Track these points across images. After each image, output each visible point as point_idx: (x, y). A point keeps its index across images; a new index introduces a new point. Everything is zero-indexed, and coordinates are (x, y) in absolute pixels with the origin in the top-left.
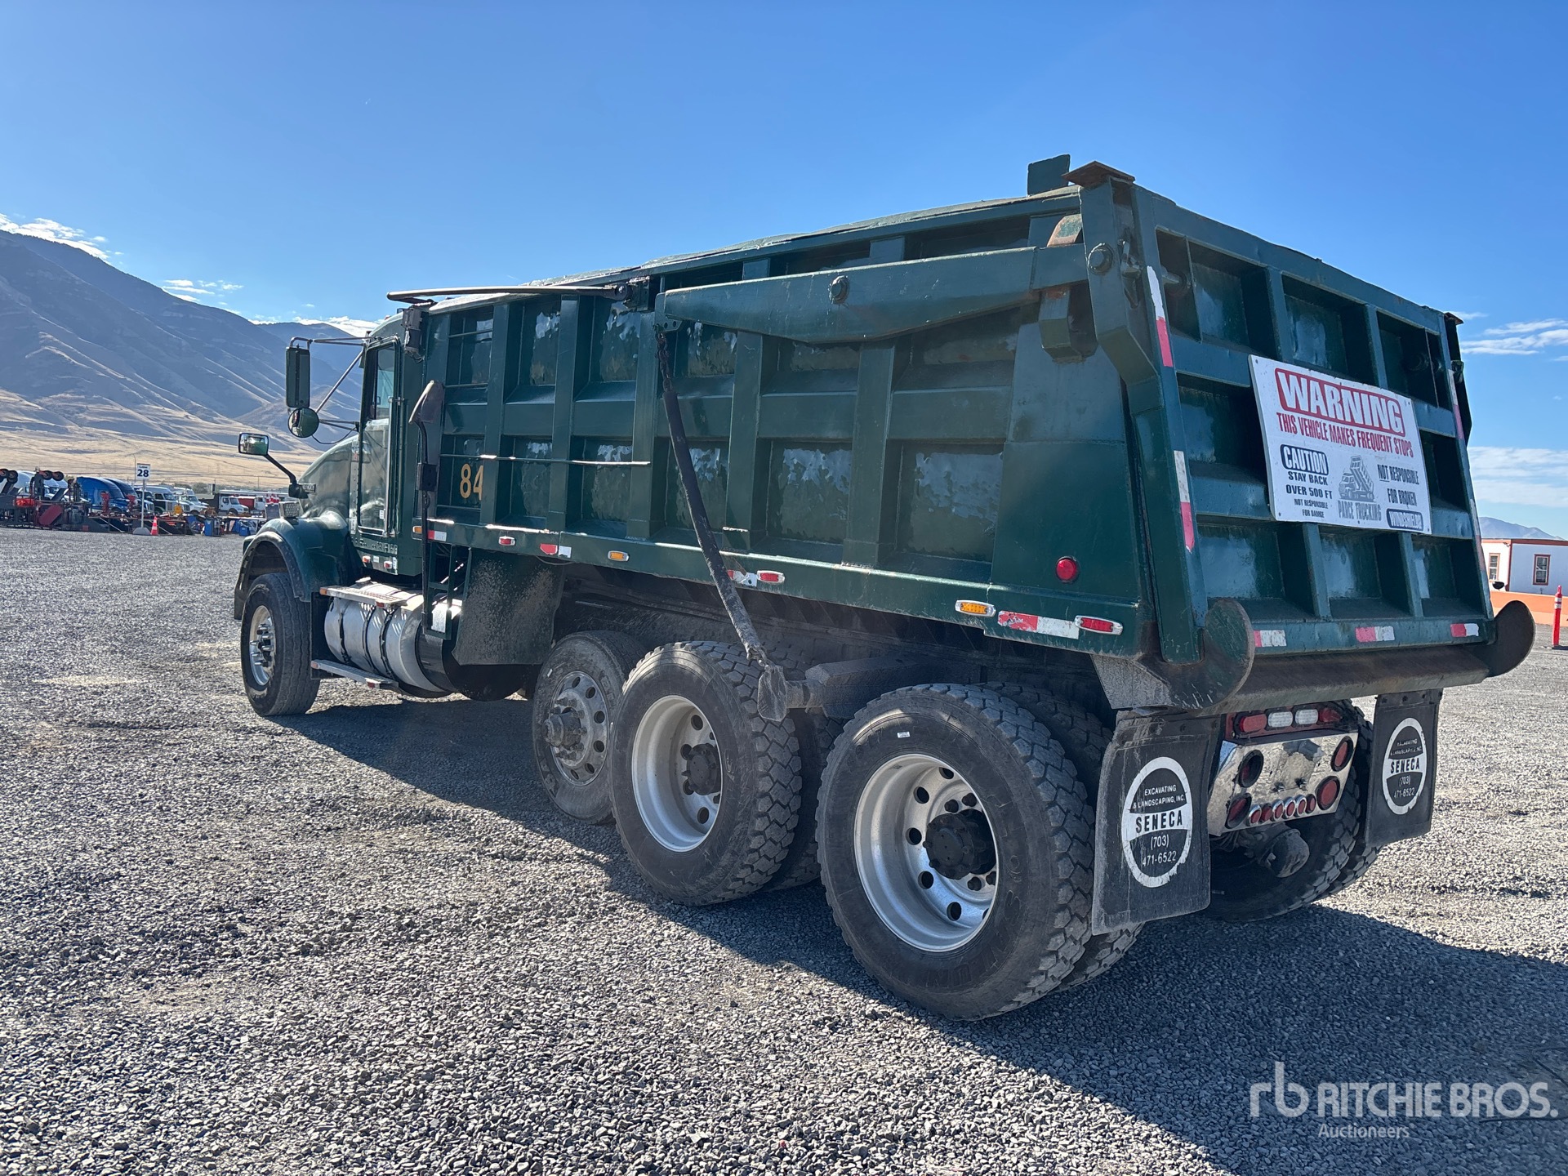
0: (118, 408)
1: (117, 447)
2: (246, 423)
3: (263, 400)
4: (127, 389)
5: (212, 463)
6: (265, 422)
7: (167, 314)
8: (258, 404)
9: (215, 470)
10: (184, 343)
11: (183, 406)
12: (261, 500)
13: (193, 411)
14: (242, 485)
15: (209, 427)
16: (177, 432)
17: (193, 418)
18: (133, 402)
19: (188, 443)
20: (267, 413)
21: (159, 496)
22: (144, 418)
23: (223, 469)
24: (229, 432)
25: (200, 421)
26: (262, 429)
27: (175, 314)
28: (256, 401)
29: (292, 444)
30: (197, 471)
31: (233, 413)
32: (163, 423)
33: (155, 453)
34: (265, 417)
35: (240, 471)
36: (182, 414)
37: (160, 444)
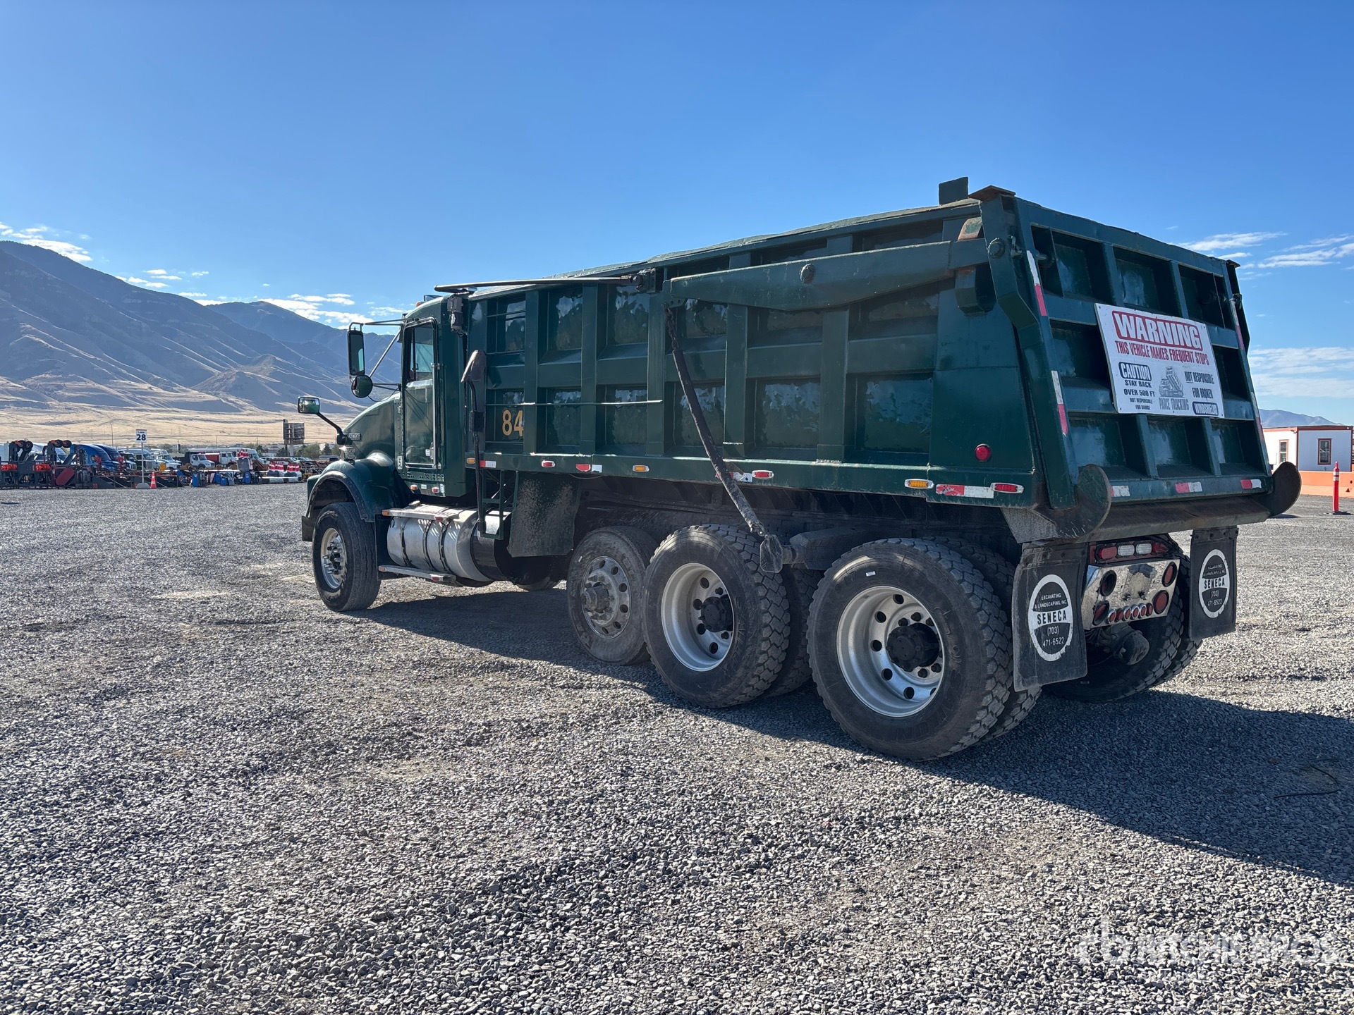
0: (91, 384)
1: (95, 418)
2: (201, 391)
3: (214, 371)
4: (97, 367)
5: (174, 427)
6: (217, 389)
7: (128, 301)
8: (210, 374)
9: (177, 432)
10: (144, 325)
11: (146, 379)
12: (224, 455)
13: (155, 383)
14: (201, 444)
15: (170, 396)
16: (142, 401)
17: (155, 389)
18: (104, 379)
19: (152, 411)
20: (218, 381)
21: (139, 457)
22: (113, 392)
23: (184, 431)
24: (187, 400)
25: (162, 391)
26: (215, 395)
27: (134, 301)
28: (208, 371)
29: (241, 406)
30: (162, 434)
31: (190, 383)
32: (130, 394)
33: (125, 421)
34: (217, 385)
35: (199, 432)
36: (145, 386)
37: (129, 413)
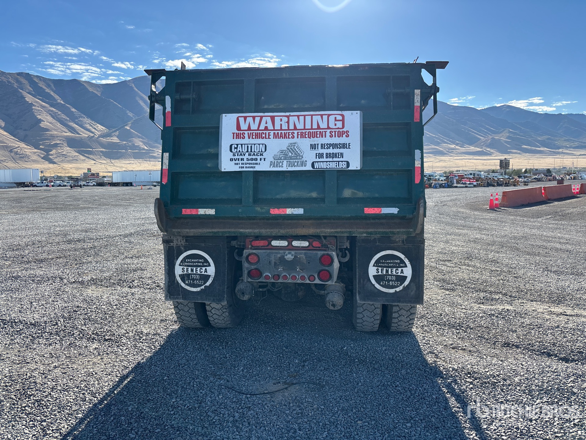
0: (433, 147)
1: (433, 160)
2: (475, 147)
3: (481, 138)
4: (436, 140)
5: (463, 162)
6: (482, 146)
7: (449, 112)
8: (479, 139)
9: (464, 165)
10: (454, 121)
11: (454, 143)
13: (457, 145)
14: (473, 169)
15: (463, 150)
16: (452, 152)
17: (457, 147)
18: (438, 144)
19: (455, 156)
20: (483, 142)
22: (441, 149)
23: (467, 164)
24: (469, 151)
25: (459, 148)
26: (481, 148)
27: (451, 111)
28: (479, 138)
29: (492, 153)
30: (458, 166)
31: (471, 144)
32: (447, 150)
33: (445, 161)
34: (482, 144)
35: (473, 164)
36: (453, 146)
37: (446, 157)
